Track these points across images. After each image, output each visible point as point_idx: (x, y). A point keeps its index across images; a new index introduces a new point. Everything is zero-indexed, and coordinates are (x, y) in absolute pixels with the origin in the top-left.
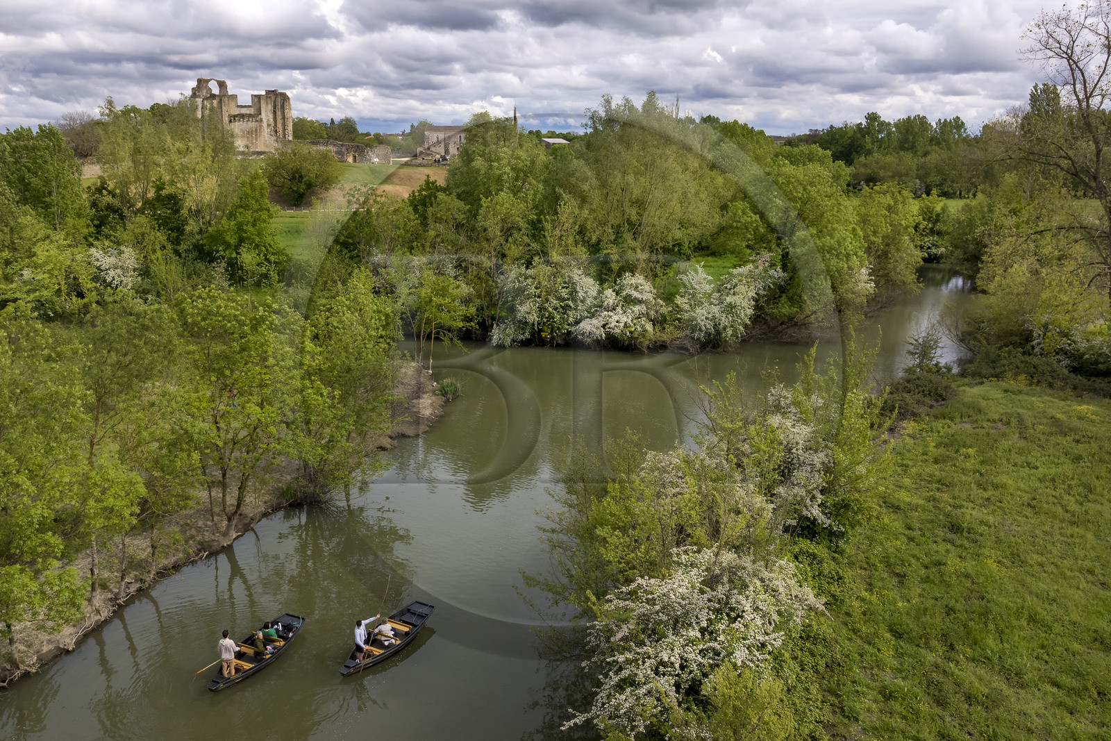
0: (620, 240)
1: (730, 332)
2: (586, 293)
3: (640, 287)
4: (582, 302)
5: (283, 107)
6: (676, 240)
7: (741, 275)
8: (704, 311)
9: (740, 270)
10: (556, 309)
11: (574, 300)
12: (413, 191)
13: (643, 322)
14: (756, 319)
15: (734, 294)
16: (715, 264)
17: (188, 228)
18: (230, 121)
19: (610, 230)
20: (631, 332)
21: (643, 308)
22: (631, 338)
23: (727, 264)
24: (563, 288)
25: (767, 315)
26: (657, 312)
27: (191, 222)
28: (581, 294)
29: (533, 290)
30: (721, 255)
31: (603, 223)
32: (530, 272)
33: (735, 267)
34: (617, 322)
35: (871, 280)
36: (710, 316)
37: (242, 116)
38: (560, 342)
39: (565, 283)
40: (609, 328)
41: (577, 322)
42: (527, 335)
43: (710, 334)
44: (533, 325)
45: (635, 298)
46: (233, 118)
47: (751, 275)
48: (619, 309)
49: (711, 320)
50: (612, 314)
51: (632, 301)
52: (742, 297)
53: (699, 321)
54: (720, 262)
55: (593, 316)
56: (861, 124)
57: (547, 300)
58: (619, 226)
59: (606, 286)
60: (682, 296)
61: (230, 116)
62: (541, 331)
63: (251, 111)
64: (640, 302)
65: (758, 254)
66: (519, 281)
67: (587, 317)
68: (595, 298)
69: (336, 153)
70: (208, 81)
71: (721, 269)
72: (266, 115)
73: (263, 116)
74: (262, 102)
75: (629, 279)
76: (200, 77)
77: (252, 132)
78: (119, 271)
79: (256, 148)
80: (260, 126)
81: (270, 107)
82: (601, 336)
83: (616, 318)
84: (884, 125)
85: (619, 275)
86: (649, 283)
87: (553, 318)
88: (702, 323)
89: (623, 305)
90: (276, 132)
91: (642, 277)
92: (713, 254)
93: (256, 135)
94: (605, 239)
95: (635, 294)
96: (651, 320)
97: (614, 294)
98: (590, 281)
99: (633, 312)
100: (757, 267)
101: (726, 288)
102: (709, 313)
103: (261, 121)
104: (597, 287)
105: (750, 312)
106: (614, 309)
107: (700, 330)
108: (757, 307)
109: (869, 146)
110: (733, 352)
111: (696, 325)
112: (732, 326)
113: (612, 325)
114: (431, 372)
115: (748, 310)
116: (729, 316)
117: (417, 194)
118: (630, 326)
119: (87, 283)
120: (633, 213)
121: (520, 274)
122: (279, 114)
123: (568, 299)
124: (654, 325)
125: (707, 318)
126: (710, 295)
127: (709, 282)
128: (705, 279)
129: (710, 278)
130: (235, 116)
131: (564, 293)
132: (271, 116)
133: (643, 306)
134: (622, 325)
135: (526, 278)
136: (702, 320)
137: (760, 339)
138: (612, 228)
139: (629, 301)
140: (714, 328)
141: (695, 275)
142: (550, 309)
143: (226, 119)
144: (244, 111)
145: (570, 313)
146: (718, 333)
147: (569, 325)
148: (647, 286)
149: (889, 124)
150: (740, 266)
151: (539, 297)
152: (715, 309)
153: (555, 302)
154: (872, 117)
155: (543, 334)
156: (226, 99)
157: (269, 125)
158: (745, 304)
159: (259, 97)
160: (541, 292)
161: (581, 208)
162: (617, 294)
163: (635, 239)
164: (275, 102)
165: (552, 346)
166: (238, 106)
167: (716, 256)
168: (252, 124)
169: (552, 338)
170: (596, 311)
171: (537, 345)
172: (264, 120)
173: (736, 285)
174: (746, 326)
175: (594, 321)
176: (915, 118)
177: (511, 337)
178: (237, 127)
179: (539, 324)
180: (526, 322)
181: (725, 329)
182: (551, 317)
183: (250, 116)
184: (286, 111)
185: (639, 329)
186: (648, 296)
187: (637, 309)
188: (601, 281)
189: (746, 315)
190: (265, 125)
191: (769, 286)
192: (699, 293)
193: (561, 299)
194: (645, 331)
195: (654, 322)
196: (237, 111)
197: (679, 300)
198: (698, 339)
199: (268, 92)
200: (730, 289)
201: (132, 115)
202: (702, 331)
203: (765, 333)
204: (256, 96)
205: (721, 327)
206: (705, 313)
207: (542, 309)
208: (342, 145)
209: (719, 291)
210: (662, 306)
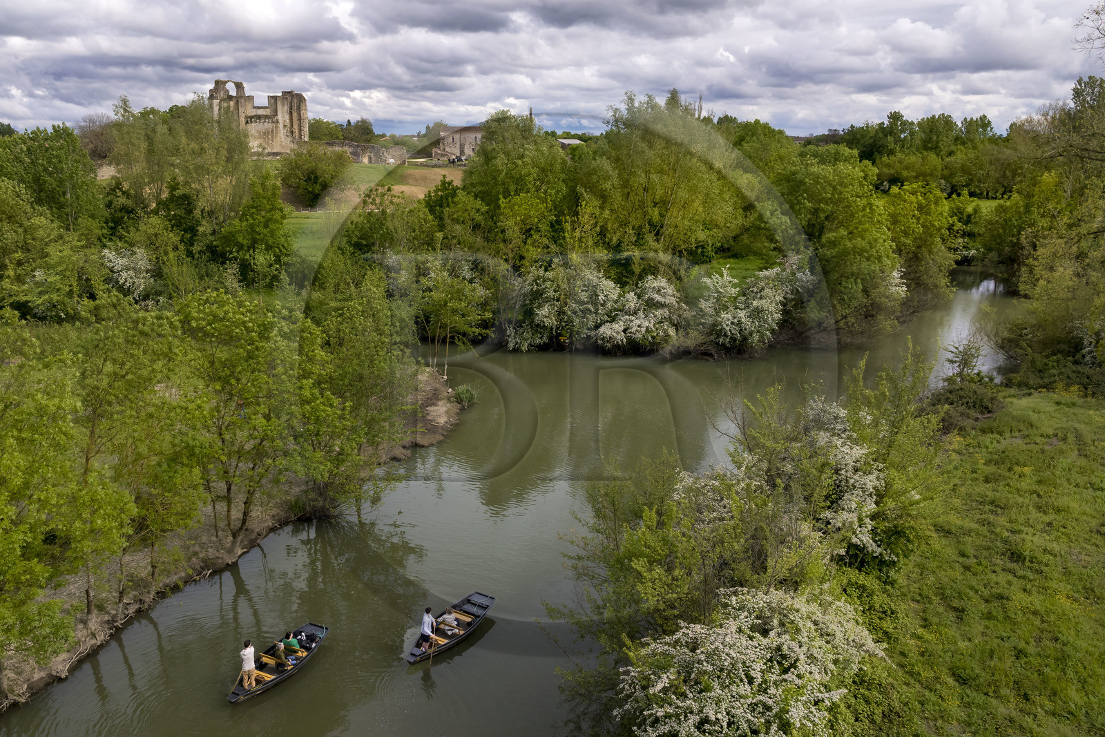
0: (641, 242)
1: (756, 337)
2: (606, 296)
3: (663, 291)
4: (602, 305)
5: (299, 108)
6: (700, 242)
7: (767, 278)
8: (729, 316)
9: (767, 273)
10: (575, 313)
11: (595, 304)
12: (429, 191)
13: (666, 327)
14: (783, 324)
15: (761, 298)
16: (737, 266)
17: (201, 229)
18: (247, 123)
19: (631, 232)
20: (653, 337)
21: (666, 312)
22: (653, 344)
23: (749, 266)
24: (583, 291)
25: (794, 319)
26: (680, 316)
27: (204, 222)
28: (601, 297)
29: (551, 293)
30: (743, 257)
31: (624, 224)
32: (549, 274)
33: (761, 270)
34: (639, 326)
35: (904, 283)
36: (736, 321)
37: (259, 117)
38: (578, 346)
39: (584, 286)
40: (630, 333)
41: (597, 327)
42: (545, 339)
43: (735, 340)
44: (552, 329)
45: (658, 302)
46: (250, 119)
47: (778, 278)
48: (641, 313)
49: (737, 325)
50: (633, 318)
51: (654, 305)
52: (769, 301)
53: (725, 326)
54: (742, 264)
55: (613, 320)
56: (883, 123)
57: (566, 304)
58: (640, 227)
59: (627, 288)
60: (706, 300)
61: (247, 117)
62: (559, 335)
63: (268, 112)
64: (661, 306)
65: (786, 256)
66: (537, 284)
67: (607, 321)
68: (616, 302)
69: (351, 153)
70: (225, 83)
71: (744, 272)
72: (283, 116)
73: (280, 117)
74: (279, 103)
75: (651, 282)
76: (217, 79)
77: (268, 133)
78: (131, 273)
79: (272, 149)
80: (276, 127)
81: (286, 108)
82: (622, 341)
83: (638, 322)
84: (907, 125)
85: (641, 277)
86: (672, 287)
87: (572, 322)
88: (728, 329)
89: (645, 309)
90: (292, 132)
91: (665, 280)
92: (735, 256)
93: (272, 136)
94: (626, 240)
95: (658, 298)
96: (674, 325)
97: (636, 297)
98: (611, 284)
99: (655, 316)
100: (784, 270)
101: (752, 291)
102: (734, 318)
103: (278, 122)
104: (618, 290)
105: (777, 316)
106: (635, 313)
107: (725, 335)
108: (785, 312)
109: (892, 146)
110: (760, 358)
111: (721, 330)
112: (758, 331)
113: (634, 330)
114: (446, 377)
115: (776, 315)
116: (755, 321)
117: (433, 194)
118: (652, 331)
119: (99, 284)
120: (655, 214)
121: (539, 276)
122: (295, 115)
123: (588, 303)
124: (677, 329)
125: (732, 323)
126: (735, 298)
127: (735, 286)
128: (730, 282)
129: (736, 281)
130: (251, 117)
131: (584, 296)
132: (287, 117)
133: (666, 310)
134: (643, 330)
135: (544, 281)
136: (727, 325)
137: (788, 345)
138: (633, 229)
139: (651, 305)
140: (740, 333)
141: (720, 278)
142: (569, 313)
143: (243, 120)
144: (261, 112)
145: (589, 317)
146: (745, 339)
147: (588, 329)
148: (670, 290)
149: (912, 123)
150: (766, 268)
151: (558, 300)
152: (742, 314)
153: (574, 305)
154: (895, 117)
155: (562, 339)
156: (243, 100)
157: (285, 126)
158: (772, 308)
159: (275, 98)
160: (560, 295)
161: (602, 208)
162: (639, 297)
163: (658, 240)
164: (291, 103)
165: (571, 351)
166: (255, 107)
167: (738, 258)
168: (268, 125)
169: (571, 343)
170: (617, 315)
171: (555, 350)
172: (280, 121)
173: (763, 289)
174: (773, 331)
175: (615, 326)
176: (939, 117)
177: (529, 341)
178: (253, 128)
179: (558, 328)
180: (544, 326)
181: (751, 333)
182: (570, 321)
183: (266, 117)
184: (302, 112)
185: (662, 334)
186: (671, 300)
187: (659, 313)
188: (621, 282)
189: (773, 320)
190: (281, 125)
191: (797, 290)
192: (724, 297)
193: (581, 303)
194: (668, 336)
195: (677, 327)
196: (253, 112)
197: (703, 304)
198: (723, 345)
199: (284, 93)
200: (757, 293)
201: (151, 116)
202: (727, 337)
203: (792, 339)
204: (272, 97)
205: (747, 332)
206: (731, 318)
207: (560, 313)
208: (358, 146)
209: (744, 295)
210: (685, 310)
